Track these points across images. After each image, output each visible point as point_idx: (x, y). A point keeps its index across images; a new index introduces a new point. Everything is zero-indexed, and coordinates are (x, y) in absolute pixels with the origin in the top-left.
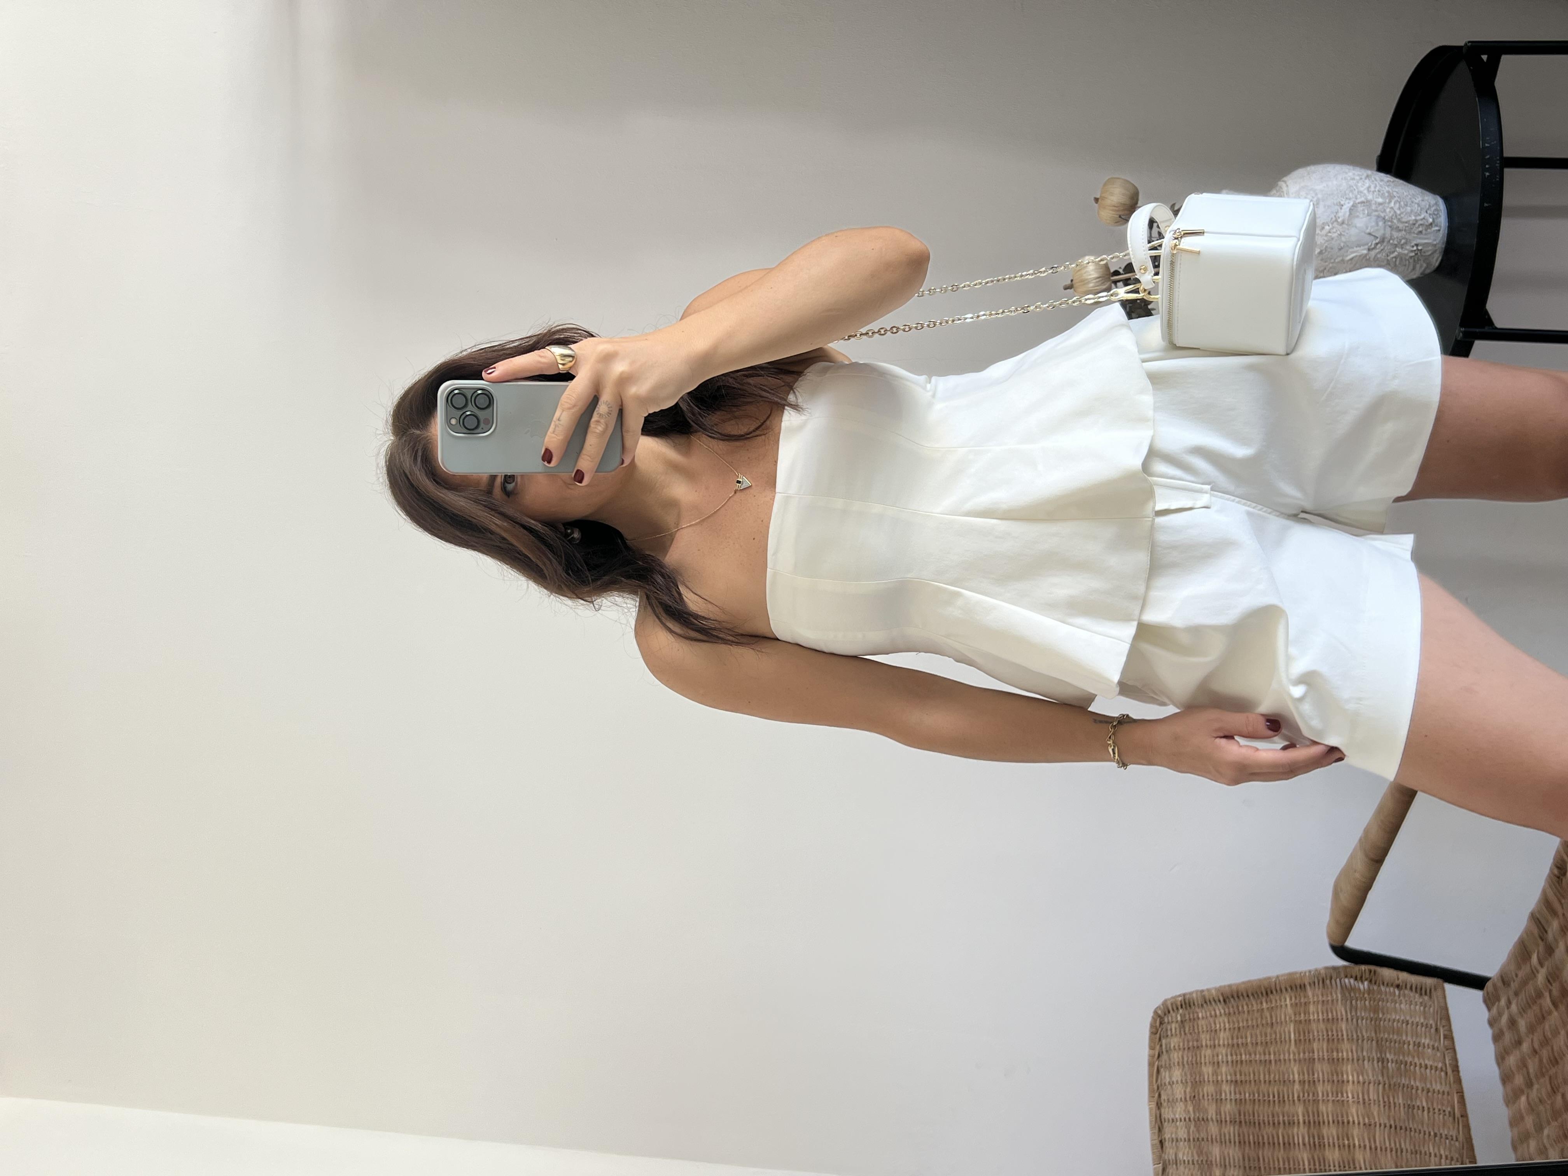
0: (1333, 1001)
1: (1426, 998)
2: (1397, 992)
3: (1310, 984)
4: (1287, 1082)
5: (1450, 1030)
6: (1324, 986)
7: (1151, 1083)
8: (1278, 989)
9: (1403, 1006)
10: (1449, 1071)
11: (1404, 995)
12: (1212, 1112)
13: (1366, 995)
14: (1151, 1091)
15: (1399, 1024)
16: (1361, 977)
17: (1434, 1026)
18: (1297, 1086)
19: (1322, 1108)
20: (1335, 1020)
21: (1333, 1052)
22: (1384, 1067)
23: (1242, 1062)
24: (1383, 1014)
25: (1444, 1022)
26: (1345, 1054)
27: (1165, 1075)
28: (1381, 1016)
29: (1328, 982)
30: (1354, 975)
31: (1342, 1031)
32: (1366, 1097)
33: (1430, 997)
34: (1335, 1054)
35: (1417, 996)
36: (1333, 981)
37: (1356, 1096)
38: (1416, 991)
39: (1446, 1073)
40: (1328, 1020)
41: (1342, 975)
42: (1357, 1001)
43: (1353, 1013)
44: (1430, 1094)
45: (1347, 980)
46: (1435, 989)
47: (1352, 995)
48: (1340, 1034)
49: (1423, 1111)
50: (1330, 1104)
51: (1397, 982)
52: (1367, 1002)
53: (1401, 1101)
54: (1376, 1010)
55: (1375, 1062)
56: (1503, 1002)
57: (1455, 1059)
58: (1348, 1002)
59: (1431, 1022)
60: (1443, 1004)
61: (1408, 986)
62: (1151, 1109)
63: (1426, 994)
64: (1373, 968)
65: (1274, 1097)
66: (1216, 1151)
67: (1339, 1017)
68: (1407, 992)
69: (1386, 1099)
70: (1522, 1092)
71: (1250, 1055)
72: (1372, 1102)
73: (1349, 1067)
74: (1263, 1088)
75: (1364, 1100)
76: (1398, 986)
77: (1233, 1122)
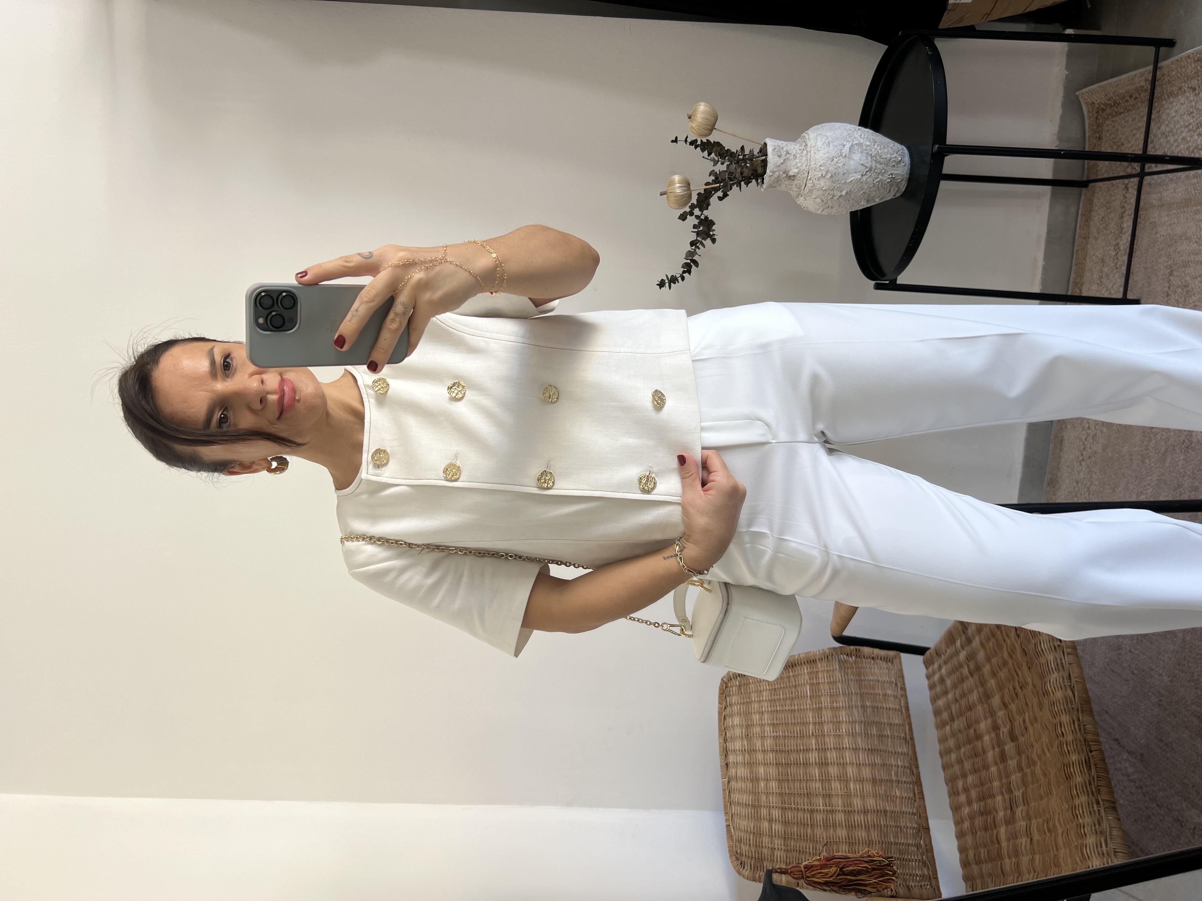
0: (833, 670)
1: (890, 664)
2: (872, 662)
3: (819, 659)
4: (805, 724)
5: (904, 684)
6: (828, 661)
7: (720, 726)
8: (800, 664)
9: (876, 670)
10: (904, 710)
11: (877, 664)
12: (758, 744)
13: (854, 665)
14: (720, 730)
15: (874, 682)
16: (851, 654)
17: (894, 681)
18: (811, 726)
19: (827, 740)
20: (834, 682)
21: (833, 703)
22: (865, 711)
23: (777, 711)
24: (864, 676)
25: (900, 679)
26: (841, 704)
27: (729, 721)
28: (863, 678)
29: (830, 657)
30: (846, 653)
31: (839, 690)
32: (854, 732)
33: (892, 663)
34: (835, 704)
35: (884, 663)
36: (833, 657)
37: (847, 731)
38: (884, 660)
39: (902, 712)
40: (830, 682)
41: (839, 653)
42: (848, 669)
43: (846, 677)
44: (892, 726)
45: (842, 656)
46: (895, 658)
47: (845, 665)
48: (838, 691)
49: (888, 738)
50: (831, 738)
51: (873, 656)
52: (854, 670)
53: (875, 733)
54: (859, 675)
55: (860, 708)
56: (936, 666)
57: (907, 703)
58: (843, 670)
59: (893, 680)
60: (899, 667)
61: (879, 658)
62: (720, 743)
63: (890, 661)
64: (858, 647)
65: (797, 734)
66: (761, 770)
67: (838, 681)
68: (878, 661)
69: (866, 732)
70: (947, 723)
71: (782, 706)
72: (857, 734)
73: (844, 712)
74: (791, 728)
75: (853, 733)
76: (873, 658)
77: (772, 751)
